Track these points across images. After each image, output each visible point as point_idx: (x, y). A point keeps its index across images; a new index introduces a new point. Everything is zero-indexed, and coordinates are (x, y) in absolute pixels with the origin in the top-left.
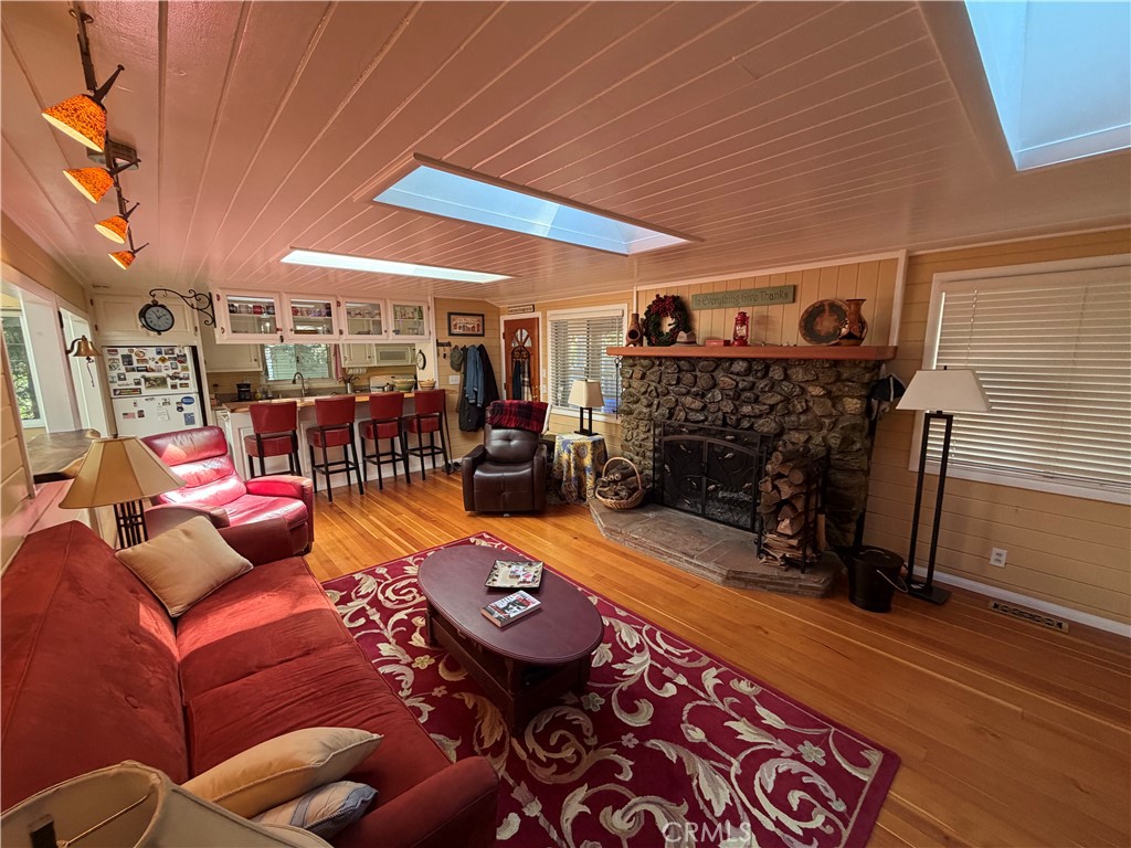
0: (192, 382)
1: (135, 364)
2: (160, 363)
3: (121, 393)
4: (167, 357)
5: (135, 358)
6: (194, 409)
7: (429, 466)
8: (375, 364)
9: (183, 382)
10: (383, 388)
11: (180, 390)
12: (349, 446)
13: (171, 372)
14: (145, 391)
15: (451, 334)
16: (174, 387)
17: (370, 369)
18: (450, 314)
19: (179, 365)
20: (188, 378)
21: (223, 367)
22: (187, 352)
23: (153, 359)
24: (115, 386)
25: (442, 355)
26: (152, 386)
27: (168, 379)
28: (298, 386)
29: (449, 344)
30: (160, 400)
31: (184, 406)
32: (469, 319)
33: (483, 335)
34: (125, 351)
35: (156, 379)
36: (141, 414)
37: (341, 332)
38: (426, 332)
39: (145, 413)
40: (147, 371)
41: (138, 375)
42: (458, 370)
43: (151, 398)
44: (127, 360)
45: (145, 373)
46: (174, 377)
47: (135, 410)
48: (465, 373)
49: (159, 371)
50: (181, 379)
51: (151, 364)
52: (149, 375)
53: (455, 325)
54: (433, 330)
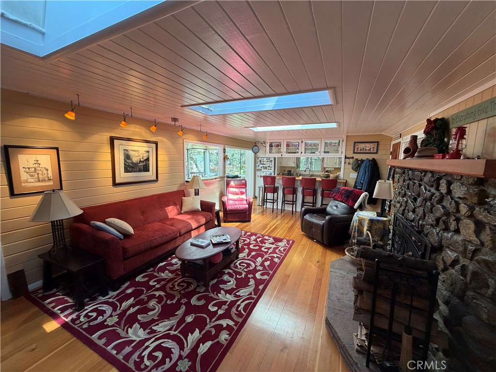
0: (273, 168)
1: (262, 163)
2: (267, 163)
3: (258, 170)
4: (268, 161)
5: (262, 161)
9: (271, 168)
11: (270, 171)
12: (295, 195)
13: (268, 165)
15: (354, 153)
16: (268, 169)
18: (355, 143)
19: (271, 163)
21: (284, 164)
22: (273, 159)
23: (265, 161)
24: (257, 168)
26: (264, 169)
28: (307, 173)
29: (353, 158)
30: (265, 173)
31: (270, 175)
32: (367, 145)
33: (377, 153)
34: (260, 159)
37: (302, 153)
38: (340, 152)
41: (262, 165)
42: (356, 171)
43: (263, 172)
44: (260, 161)
46: (269, 167)
47: (260, 175)
48: (358, 173)
49: (266, 165)
51: (265, 163)
52: (264, 166)
53: (358, 148)
54: (344, 151)
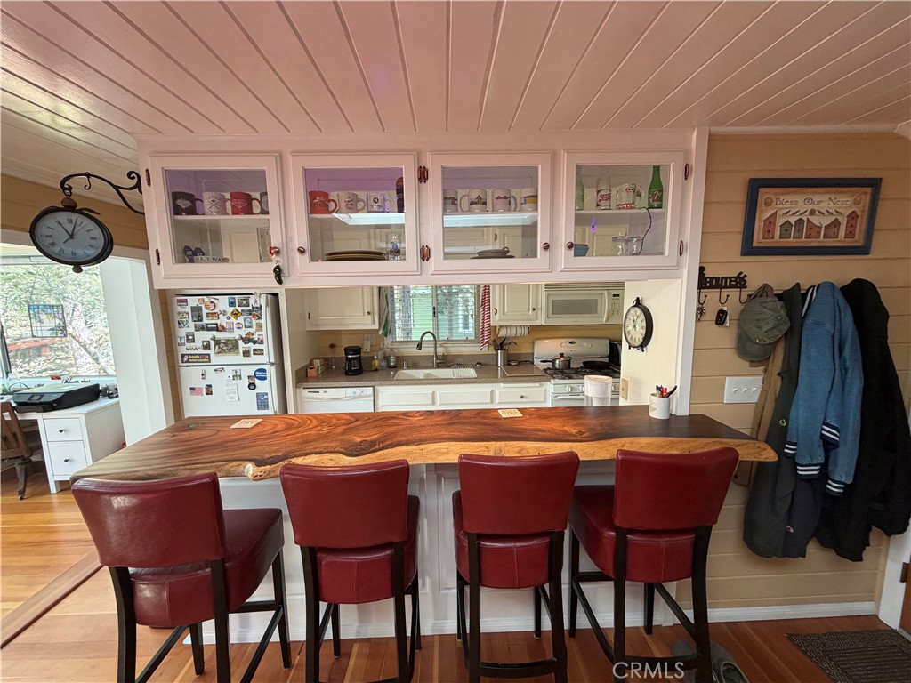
0: (269, 347)
1: (205, 321)
2: (233, 320)
3: (191, 359)
4: (240, 309)
5: (205, 312)
6: (268, 387)
7: (634, 619)
8: (542, 321)
9: (258, 346)
10: (553, 362)
11: (254, 358)
13: (243, 333)
14: (215, 359)
15: (748, 249)
16: (246, 353)
17: (533, 329)
18: (755, 186)
19: (254, 322)
20: (262, 342)
22: (263, 301)
23: (224, 313)
24: (183, 350)
25: (711, 315)
26: (222, 351)
27: (240, 342)
28: (427, 350)
29: (739, 282)
30: (229, 371)
31: (257, 382)
32: (821, 200)
33: (865, 252)
34: (193, 302)
35: (227, 342)
36: (209, 390)
37: (425, 254)
38: (669, 246)
39: (213, 389)
40: (217, 330)
41: (207, 335)
42: (762, 361)
43: (220, 369)
44: (197, 315)
45: (215, 333)
46: (247, 340)
47: (203, 385)
49: (231, 330)
50: (255, 343)
51: (223, 321)
52: (220, 335)
53: (770, 222)
54: (692, 235)
